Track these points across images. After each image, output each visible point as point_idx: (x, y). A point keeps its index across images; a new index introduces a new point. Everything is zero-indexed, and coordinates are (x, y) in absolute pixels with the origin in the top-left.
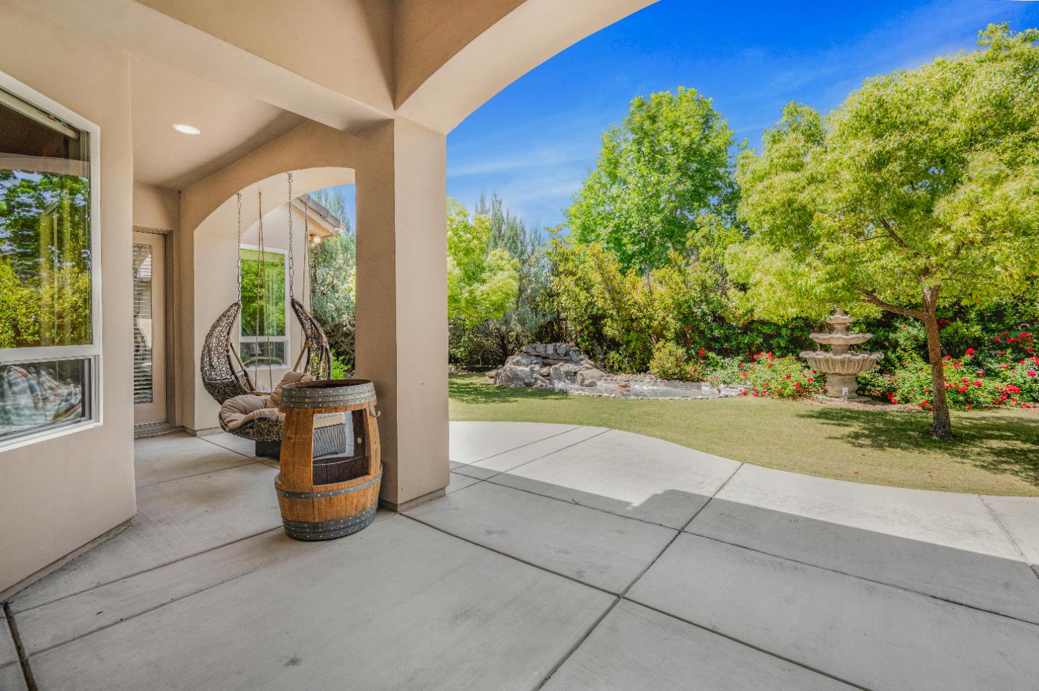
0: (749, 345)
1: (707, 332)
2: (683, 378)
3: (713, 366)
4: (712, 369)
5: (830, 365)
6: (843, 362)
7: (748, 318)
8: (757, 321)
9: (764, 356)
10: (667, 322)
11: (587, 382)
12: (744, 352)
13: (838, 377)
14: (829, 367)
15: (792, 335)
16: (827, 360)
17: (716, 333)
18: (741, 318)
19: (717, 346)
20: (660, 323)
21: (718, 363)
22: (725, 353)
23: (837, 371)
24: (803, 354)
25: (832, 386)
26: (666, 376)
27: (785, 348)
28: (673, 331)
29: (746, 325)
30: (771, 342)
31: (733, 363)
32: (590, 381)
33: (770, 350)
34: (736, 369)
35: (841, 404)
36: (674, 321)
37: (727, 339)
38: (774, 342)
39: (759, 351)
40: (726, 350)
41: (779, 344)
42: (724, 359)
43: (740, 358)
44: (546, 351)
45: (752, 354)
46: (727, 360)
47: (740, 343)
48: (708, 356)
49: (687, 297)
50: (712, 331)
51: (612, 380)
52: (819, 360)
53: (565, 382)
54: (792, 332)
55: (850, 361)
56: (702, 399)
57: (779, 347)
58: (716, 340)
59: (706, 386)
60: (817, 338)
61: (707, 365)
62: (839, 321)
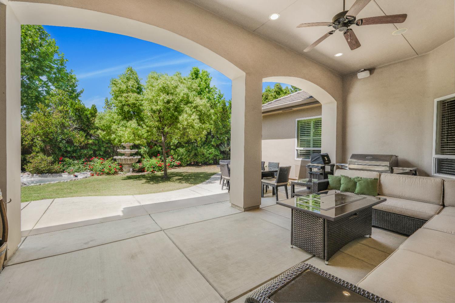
0: (86, 154)
1: (64, 148)
2: (50, 172)
3: (68, 165)
5: (126, 161)
6: (130, 159)
12: (84, 158)
13: (127, 165)
14: (125, 162)
15: (105, 150)
16: (125, 159)
17: (68, 149)
19: (69, 155)
21: (71, 163)
23: (128, 163)
24: (115, 157)
25: (125, 168)
26: (39, 172)
27: (103, 155)
29: (85, 146)
31: (79, 163)
33: (96, 156)
35: (130, 174)
37: (74, 152)
38: (97, 153)
39: (92, 157)
40: (74, 157)
41: (100, 153)
42: (74, 161)
43: (82, 160)
47: (81, 154)
48: (65, 160)
50: (66, 148)
52: (122, 159)
55: (132, 159)
57: (100, 155)
58: (68, 152)
60: (121, 151)
61: (65, 164)
62: (128, 145)
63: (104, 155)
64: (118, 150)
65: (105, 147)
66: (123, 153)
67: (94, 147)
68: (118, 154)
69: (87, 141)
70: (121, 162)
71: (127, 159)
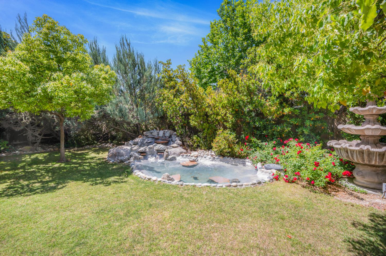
0: (280, 133)
1: (252, 123)
2: (233, 155)
3: (255, 147)
4: (253, 150)
7: (280, 113)
8: (286, 115)
9: (293, 142)
10: (227, 117)
11: (170, 157)
12: (277, 138)
15: (314, 125)
17: (257, 124)
18: (275, 113)
19: (258, 132)
20: (223, 117)
21: (258, 145)
22: (263, 138)
24: (331, 143)
25: (362, 175)
26: (222, 154)
27: (308, 135)
28: (230, 123)
29: (278, 118)
30: (297, 131)
31: (268, 146)
32: (172, 156)
33: (296, 137)
34: (271, 150)
36: (231, 116)
37: (265, 128)
38: (299, 131)
39: (288, 137)
40: (264, 136)
41: (303, 132)
42: (262, 142)
43: (273, 142)
44: (158, 135)
45: (282, 139)
46: (264, 143)
47: (274, 131)
48: (251, 141)
49: (237, 99)
50: (255, 123)
51: (187, 156)
53: (156, 157)
54: (314, 123)
56: (236, 186)
57: (303, 134)
58: (257, 128)
59: (248, 162)
60: (348, 129)
61: (251, 147)
62: (374, 112)
63: (313, 134)
64: (340, 127)
65: (313, 121)
66: (355, 133)
67: (293, 121)
68: (339, 135)
69: (281, 111)
70: (348, 157)
71: (370, 153)
